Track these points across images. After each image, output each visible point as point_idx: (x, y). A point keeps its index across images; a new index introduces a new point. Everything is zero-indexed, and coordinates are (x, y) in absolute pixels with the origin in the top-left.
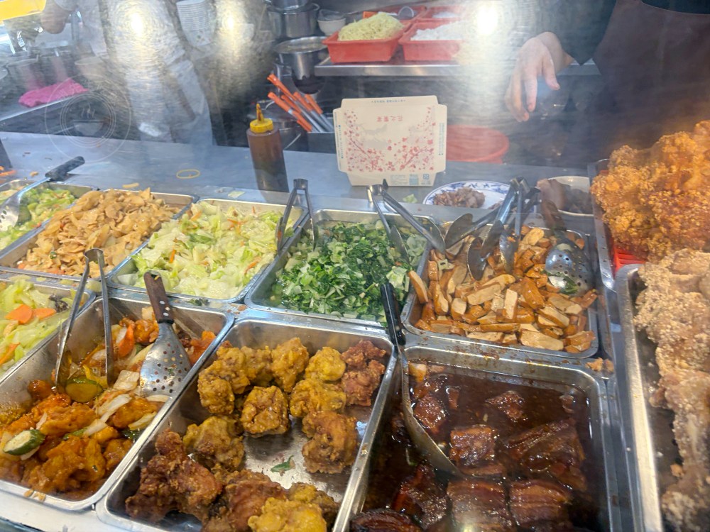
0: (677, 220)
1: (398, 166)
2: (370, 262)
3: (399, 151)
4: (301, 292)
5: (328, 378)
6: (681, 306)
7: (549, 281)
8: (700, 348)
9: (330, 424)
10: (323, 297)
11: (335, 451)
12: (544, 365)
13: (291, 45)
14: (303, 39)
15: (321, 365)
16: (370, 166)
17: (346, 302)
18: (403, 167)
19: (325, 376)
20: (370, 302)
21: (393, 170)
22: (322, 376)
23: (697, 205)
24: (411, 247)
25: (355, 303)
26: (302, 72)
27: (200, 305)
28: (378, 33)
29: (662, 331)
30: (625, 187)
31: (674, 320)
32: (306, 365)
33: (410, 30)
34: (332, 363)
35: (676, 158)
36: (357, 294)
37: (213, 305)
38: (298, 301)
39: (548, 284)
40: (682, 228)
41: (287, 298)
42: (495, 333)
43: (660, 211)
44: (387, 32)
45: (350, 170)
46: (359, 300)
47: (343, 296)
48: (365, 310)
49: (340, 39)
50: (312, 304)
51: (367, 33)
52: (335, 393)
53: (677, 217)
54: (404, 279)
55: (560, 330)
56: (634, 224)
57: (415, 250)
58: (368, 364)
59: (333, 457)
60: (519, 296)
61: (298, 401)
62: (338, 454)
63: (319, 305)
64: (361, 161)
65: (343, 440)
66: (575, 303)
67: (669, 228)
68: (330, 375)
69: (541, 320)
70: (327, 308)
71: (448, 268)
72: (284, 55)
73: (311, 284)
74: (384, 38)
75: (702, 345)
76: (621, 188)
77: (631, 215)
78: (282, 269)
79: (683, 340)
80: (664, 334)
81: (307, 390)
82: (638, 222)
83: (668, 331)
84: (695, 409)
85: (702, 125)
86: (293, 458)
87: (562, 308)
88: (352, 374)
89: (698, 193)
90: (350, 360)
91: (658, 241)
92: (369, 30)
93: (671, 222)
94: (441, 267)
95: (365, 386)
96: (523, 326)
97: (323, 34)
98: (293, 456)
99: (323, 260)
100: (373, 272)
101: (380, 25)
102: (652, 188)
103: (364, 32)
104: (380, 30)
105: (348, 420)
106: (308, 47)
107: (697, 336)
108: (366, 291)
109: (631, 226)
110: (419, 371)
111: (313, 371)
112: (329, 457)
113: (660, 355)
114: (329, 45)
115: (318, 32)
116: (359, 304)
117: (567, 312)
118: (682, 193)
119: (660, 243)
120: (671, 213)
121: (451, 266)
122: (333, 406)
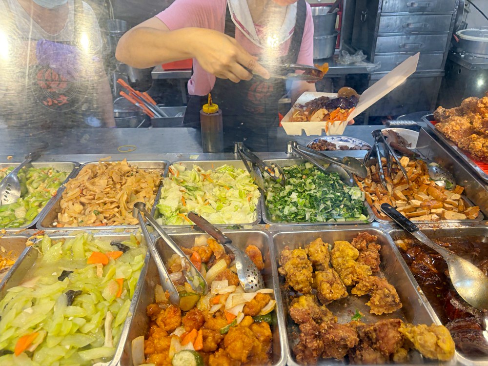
10: (318, 211)
15: (347, 252)
17: (334, 212)
20: (348, 210)
22: (348, 258)
27: (238, 228)
30: (463, 127)
37: (246, 227)
38: (294, 217)
41: (286, 216)
46: (341, 210)
47: (332, 209)
54: (361, 194)
58: (368, 247)
66: (455, 193)
69: (446, 205)
70: (324, 217)
73: (304, 205)
81: (352, 266)
87: (450, 197)
90: (358, 246)
108: (343, 203)
111: (339, 257)
112: (394, 301)
117: (452, 199)
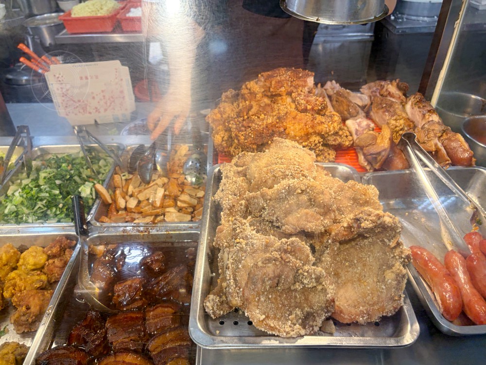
0: (242, 135)
1: (102, 110)
2: (69, 182)
3: (101, 100)
4: (16, 210)
5: (33, 268)
6: (235, 186)
7: (185, 178)
8: (241, 209)
9: (29, 298)
10: (31, 211)
11: (31, 316)
12: (177, 232)
13: (38, 20)
14: (46, 15)
15: (27, 259)
16: (81, 111)
17: (49, 212)
18: (106, 110)
19: (31, 267)
20: (67, 209)
21: (99, 112)
22: (30, 267)
23: (253, 125)
24: (102, 167)
25: (55, 212)
26: (48, 40)
28: (101, 11)
29: (224, 202)
30: (224, 116)
31: (231, 195)
32: (18, 261)
33: (125, 9)
34: (35, 257)
35: (249, 97)
36: (56, 206)
38: (15, 216)
39: (185, 181)
40: (245, 139)
41: (6, 215)
42: (150, 217)
43: (234, 130)
44: (108, 10)
45: (67, 115)
46: (58, 209)
47: (46, 209)
48: (63, 215)
49: (73, 16)
50: (24, 218)
51: (93, 11)
52: (37, 276)
53: (243, 133)
54: (91, 190)
55: (191, 208)
56: (224, 139)
57: (105, 168)
58: (64, 252)
59: (30, 320)
60: (165, 191)
61: (9, 287)
62: (34, 318)
63: (28, 217)
64: (75, 108)
65: (38, 308)
66: (201, 190)
67: (239, 140)
68: (34, 265)
69: (179, 204)
70: (34, 219)
71: (128, 178)
72: (31, 28)
73: (22, 203)
74: (106, 15)
75: (242, 207)
76: (222, 117)
77: (222, 133)
78: (5, 195)
79: (234, 206)
80: (225, 204)
81: (14, 278)
82: (226, 138)
83: (227, 201)
84: (229, 245)
85: (262, 76)
86: (7, 327)
87: (194, 195)
88: (51, 261)
89: (256, 117)
90: (49, 252)
91: (235, 148)
92: (94, 9)
93: (239, 136)
94: (124, 178)
95: (60, 268)
96: (168, 210)
97: (63, 11)
98: (7, 325)
99: (32, 184)
100: (70, 188)
101: (102, 5)
102: (235, 116)
103: (90, 10)
104: (102, 9)
105: (46, 293)
106: (51, 21)
107: (240, 202)
108: (64, 202)
109: (223, 141)
110: (100, 250)
111: (23, 264)
112: (28, 320)
113: (222, 216)
114: (64, 20)
115: (58, 10)
116: (58, 212)
117: (197, 196)
118: (248, 118)
119: (236, 149)
120: (240, 131)
121: (131, 176)
122: (36, 286)
